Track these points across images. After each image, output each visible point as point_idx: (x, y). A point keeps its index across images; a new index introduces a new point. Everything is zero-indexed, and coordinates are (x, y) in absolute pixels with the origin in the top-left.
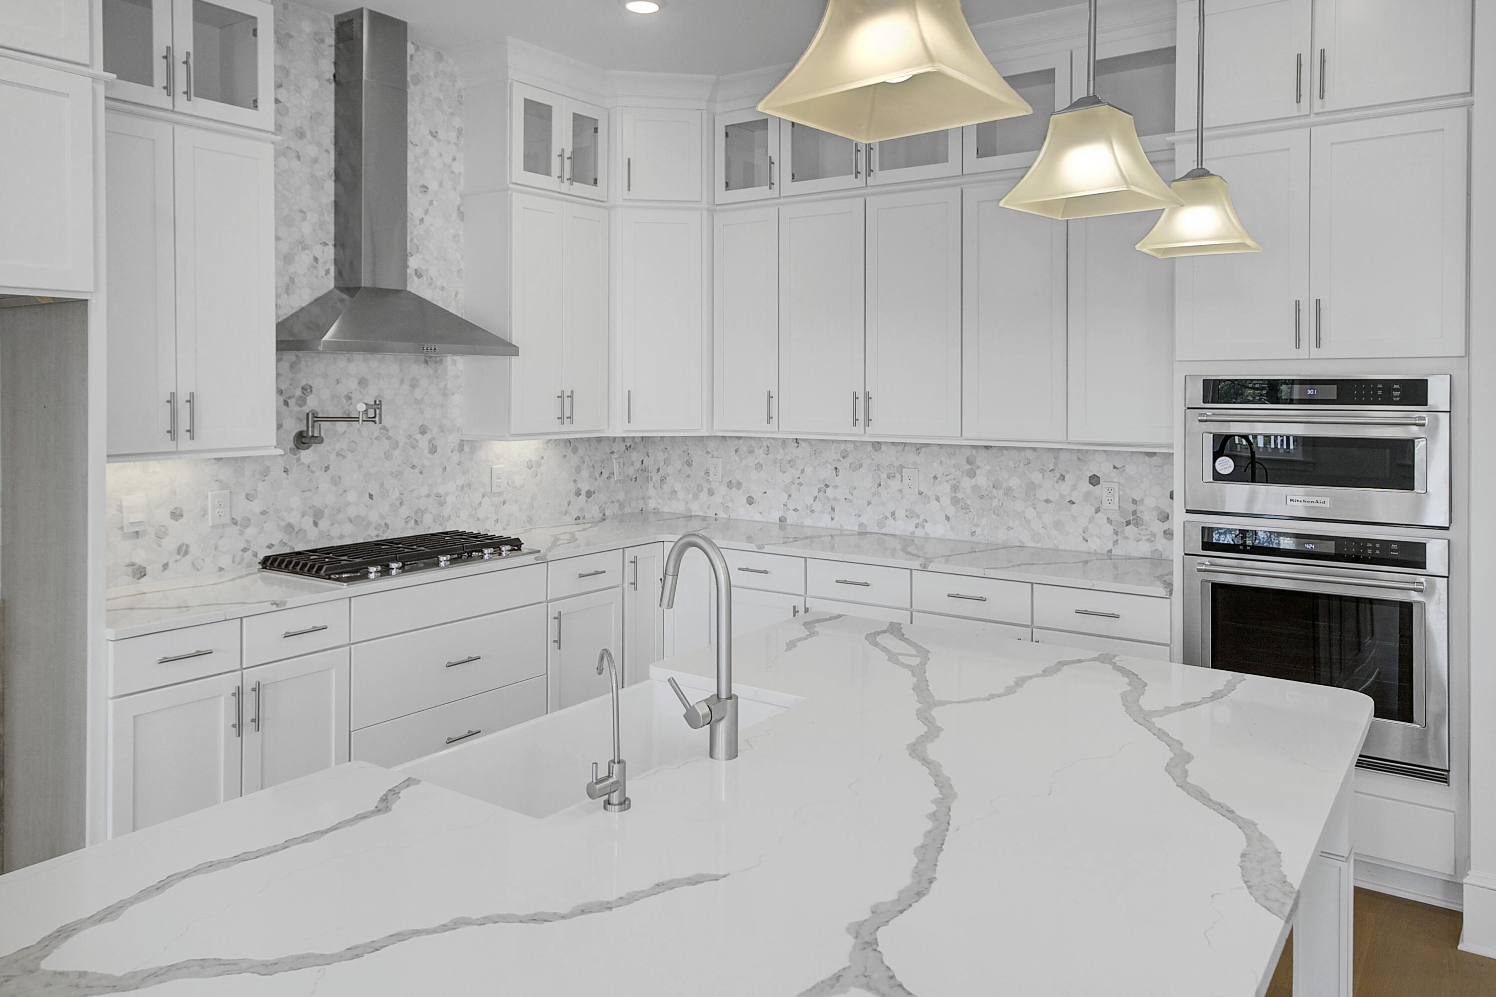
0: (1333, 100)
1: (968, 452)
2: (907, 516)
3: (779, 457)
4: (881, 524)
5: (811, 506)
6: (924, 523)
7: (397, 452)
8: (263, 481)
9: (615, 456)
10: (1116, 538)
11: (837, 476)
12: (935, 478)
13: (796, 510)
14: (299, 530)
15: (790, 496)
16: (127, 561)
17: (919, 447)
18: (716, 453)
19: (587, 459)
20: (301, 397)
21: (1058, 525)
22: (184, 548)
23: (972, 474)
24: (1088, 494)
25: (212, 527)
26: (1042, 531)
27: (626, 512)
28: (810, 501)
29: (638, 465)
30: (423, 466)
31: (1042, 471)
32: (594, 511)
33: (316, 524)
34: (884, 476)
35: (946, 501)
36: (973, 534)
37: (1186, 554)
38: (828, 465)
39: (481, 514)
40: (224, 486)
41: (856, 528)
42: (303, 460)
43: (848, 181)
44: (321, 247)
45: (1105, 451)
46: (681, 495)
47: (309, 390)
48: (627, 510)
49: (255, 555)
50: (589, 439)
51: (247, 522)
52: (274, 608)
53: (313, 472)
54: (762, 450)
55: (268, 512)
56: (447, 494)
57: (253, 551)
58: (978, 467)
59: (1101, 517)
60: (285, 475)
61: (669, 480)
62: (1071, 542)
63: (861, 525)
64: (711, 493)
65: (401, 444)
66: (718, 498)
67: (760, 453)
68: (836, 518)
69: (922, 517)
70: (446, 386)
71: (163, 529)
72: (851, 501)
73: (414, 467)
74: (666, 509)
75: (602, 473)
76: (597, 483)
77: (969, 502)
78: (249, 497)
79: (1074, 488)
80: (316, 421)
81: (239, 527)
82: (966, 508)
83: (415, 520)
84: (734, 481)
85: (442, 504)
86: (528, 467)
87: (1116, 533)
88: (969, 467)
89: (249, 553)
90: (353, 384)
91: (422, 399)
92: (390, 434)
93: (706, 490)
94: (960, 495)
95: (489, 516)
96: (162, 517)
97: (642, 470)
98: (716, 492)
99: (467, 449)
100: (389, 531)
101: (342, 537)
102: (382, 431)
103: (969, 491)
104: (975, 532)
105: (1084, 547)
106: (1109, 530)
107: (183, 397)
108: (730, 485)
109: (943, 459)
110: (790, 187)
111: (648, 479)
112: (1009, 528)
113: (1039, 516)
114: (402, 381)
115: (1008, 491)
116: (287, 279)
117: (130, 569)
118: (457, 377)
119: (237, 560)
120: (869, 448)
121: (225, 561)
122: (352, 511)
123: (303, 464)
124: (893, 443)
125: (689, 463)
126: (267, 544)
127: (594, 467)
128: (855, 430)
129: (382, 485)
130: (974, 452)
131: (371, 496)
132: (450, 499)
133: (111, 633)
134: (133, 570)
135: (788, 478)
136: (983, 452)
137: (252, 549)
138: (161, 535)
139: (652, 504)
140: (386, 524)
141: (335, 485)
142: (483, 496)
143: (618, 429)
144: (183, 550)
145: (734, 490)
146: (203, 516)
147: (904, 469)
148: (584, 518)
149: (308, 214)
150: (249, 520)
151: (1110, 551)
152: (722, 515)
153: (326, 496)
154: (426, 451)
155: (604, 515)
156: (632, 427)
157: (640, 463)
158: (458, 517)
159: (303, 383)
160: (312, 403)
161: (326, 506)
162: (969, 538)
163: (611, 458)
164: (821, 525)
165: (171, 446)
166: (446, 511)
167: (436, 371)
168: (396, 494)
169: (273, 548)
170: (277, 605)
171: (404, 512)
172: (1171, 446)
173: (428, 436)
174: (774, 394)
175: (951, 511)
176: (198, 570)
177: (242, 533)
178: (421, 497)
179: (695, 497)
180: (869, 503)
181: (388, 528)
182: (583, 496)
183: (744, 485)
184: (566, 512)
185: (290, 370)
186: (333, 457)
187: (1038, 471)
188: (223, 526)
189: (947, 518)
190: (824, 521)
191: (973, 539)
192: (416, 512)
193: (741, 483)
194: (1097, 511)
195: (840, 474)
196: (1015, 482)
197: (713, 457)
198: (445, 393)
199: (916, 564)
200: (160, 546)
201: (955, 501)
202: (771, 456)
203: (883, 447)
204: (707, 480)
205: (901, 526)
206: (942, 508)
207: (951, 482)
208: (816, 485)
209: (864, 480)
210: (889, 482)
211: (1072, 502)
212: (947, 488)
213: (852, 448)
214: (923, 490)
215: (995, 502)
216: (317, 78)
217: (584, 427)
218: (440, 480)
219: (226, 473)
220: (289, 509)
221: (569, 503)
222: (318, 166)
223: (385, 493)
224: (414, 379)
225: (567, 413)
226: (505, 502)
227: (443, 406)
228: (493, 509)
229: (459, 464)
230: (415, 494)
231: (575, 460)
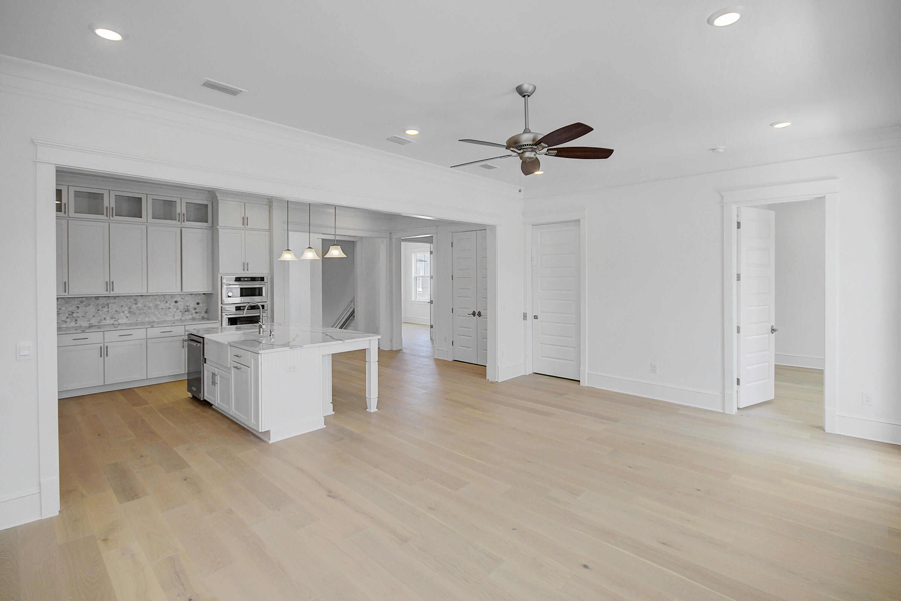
1: (135, 297)
2: (110, 318)
4: (99, 322)
12: (122, 306)
21: (165, 314)
23: (136, 304)
24: (174, 306)
26: (161, 317)
31: (160, 301)
34: (100, 307)
35: (126, 312)
38: (74, 306)
45: (179, 294)
58: (139, 302)
59: (178, 311)
62: (170, 318)
63: (88, 323)
69: (117, 318)
72: (85, 317)
77: (135, 312)
79: (170, 304)
87: (182, 314)
88: (135, 302)
94: (132, 310)
103: (135, 309)
105: (173, 319)
106: (181, 313)
109: (125, 300)
110: (74, 215)
113: (159, 313)
115: (149, 307)
120: (94, 299)
130: (137, 297)
136: (140, 297)
147: (109, 305)
151: (181, 319)
175: (128, 315)
189: (127, 317)
190: (70, 324)
191: (137, 322)
194: (177, 309)
195: (79, 308)
196: (151, 305)
201: (130, 312)
205: (108, 322)
206: (125, 315)
207: (128, 307)
208: (67, 313)
209: (91, 309)
210: (103, 309)
211: (170, 308)
212: (127, 308)
213: (84, 299)
214: (117, 310)
215: (144, 311)
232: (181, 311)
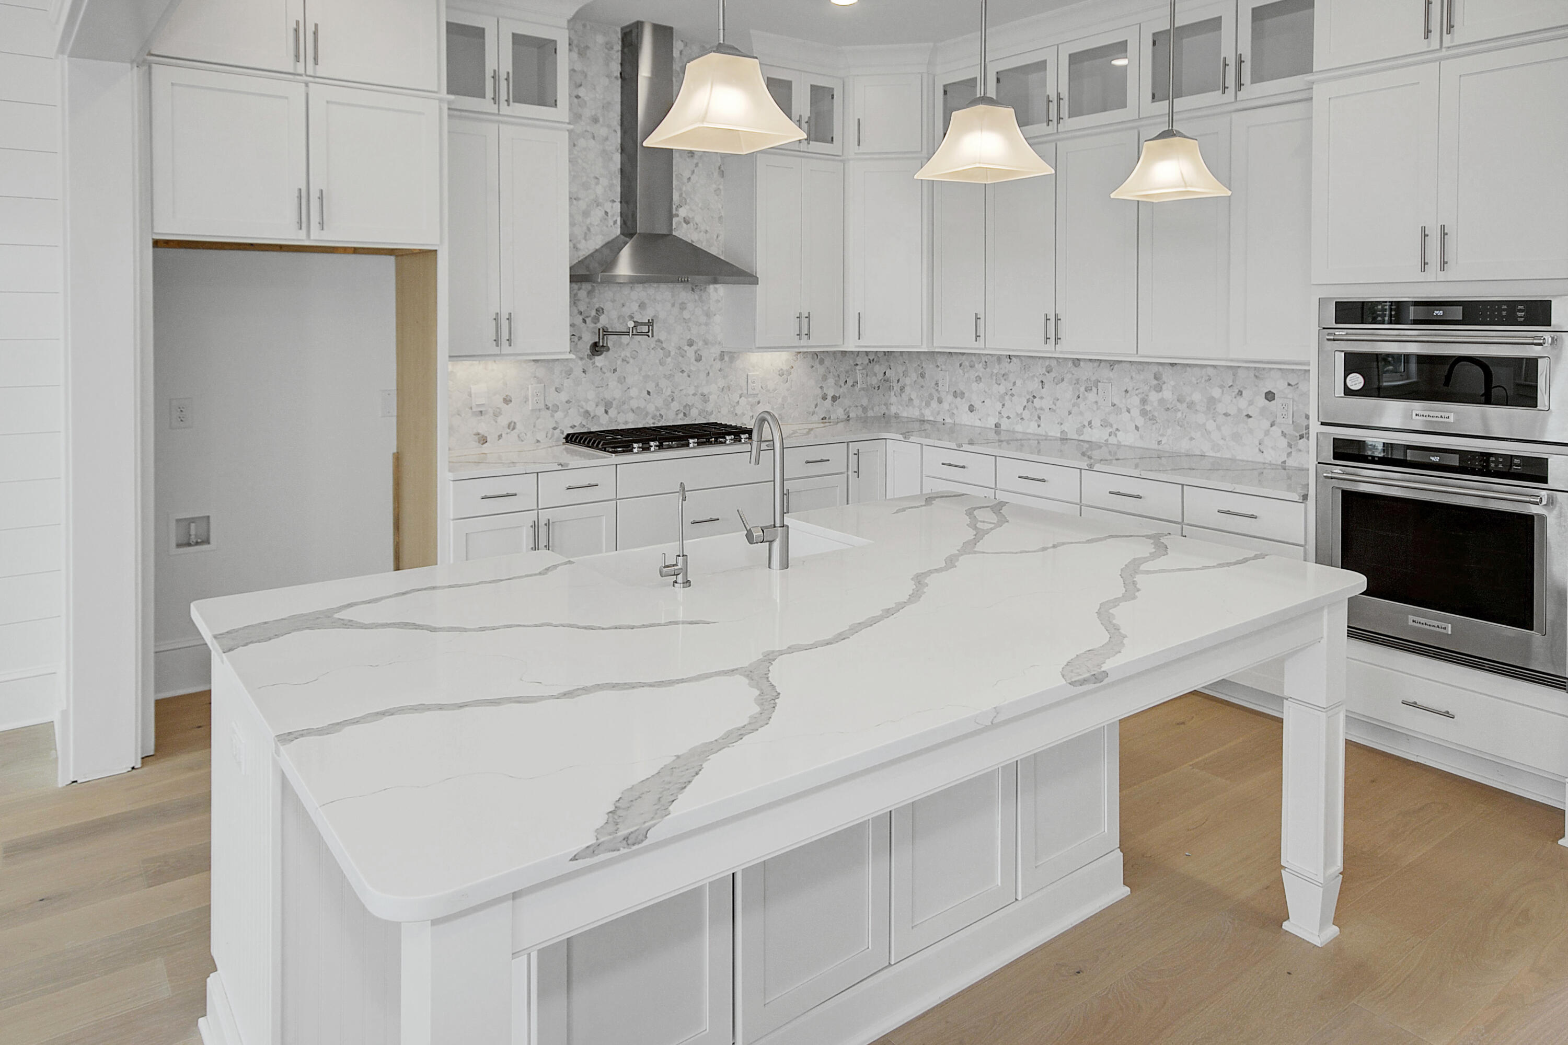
0: (1462, 34)
1: (1155, 369)
2: (1101, 425)
3: (995, 371)
4: (1080, 431)
5: (1022, 414)
6: (1117, 432)
7: (669, 360)
8: (568, 378)
9: (859, 367)
10: (1290, 450)
11: (1043, 388)
12: (1126, 391)
13: (1008, 417)
14: (595, 416)
15: (1004, 405)
16: (475, 431)
17: (1112, 364)
18: (943, 367)
19: (832, 369)
20: (595, 316)
21: (1236, 437)
22: (513, 424)
23: (1159, 389)
24: (1263, 410)
25: (532, 410)
26: (1221, 442)
27: (869, 415)
28: (1020, 410)
29: (880, 376)
30: (690, 371)
31: (1222, 387)
32: (840, 413)
33: (606, 412)
34: (1082, 389)
35: (1135, 412)
36: (1159, 442)
37: (1319, 463)
38: (1036, 379)
39: (739, 410)
40: (540, 381)
41: (1059, 435)
42: (597, 364)
43: (1041, 127)
44: (611, 204)
45: (1280, 369)
46: (916, 402)
47: (601, 311)
48: (870, 413)
49: (563, 433)
51: (556, 408)
52: (560, 468)
53: (604, 373)
54: (981, 365)
55: (571, 402)
56: (710, 394)
57: (561, 430)
58: (1164, 383)
59: (1276, 431)
60: (584, 374)
61: (908, 389)
62: (1247, 452)
63: (1063, 432)
64: (940, 401)
65: (672, 353)
66: (946, 406)
67: (980, 366)
68: (1042, 425)
69: (1115, 427)
70: (709, 308)
71: (498, 410)
72: (1054, 411)
73: (683, 371)
74: (905, 414)
75: (846, 381)
76: (842, 390)
77: (1156, 414)
78: (557, 390)
79: (1251, 403)
80: (605, 335)
81: (550, 412)
82: (1153, 419)
83: (684, 413)
84: (958, 392)
85: (706, 401)
86: (779, 375)
87: (1290, 446)
88: (1156, 382)
89: (558, 431)
90: (635, 307)
91: (690, 319)
92: (664, 345)
93: (936, 398)
94: (1148, 408)
95: (746, 412)
96: (498, 401)
97: (884, 380)
98: (944, 400)
99: (726, 358)
100: (663, 420)
101: (626, 423)
102: (657, 343)
103: (1156, 404)
104: (1161, 441)
105: (1260, 458)
106: (1283, 443)
107: (504, 316)
108: (955, 395)
109: (1134, 374)
111: (890, 388)
112: (1192, 439)
113: (1219, 428)
114: (673, 305)
115: (1191, 405)
116: (585, 228)
117: (476, 437)
118: (718, 301)
119: (549, 436)
120: (1070, 364)
121: (541, 436)
122: (634, 404)
123: (597, 366)
124: (1090, 360)
125: (922, 376)
126: (571, 425)
127: (839, 376)
128: (1050, 346)
129: (657, 385)
130: (1160, 367)
131: (649, 393)
132: (713, 398)
133: (451, 476)
134: (479, 438)
135: (1002, 389)
136: (1168, 368)
137: (560, 428)
138: (497, 414)
139: (893, 410)
140: (660, 415)
141: (621, 384)
142: (740, 397)
143: (851, 345)
144: (512, 426)
145: (959, 399)
146: (525, 402)
147: (1099, 384)
148: (830, 418)
149: (601, 179)
150: (558, 407)
151: (1284, 464)
152: (948, 420)
153: (614, 391)
154: (693, 360)
155: (849, 416)
156: (861, 343)
157: (883, 374)
158: (719, 412)
159: (597, 306)
160: (603, 321)
161: (615, 399)
162: (1156, 446)
163: (855, 369)
164: (1029, 431)
165: (496, 350)
166: (709, 406)
167: (701, 297)
168: (669, 393)
169: (576, 428)
170: (562, 466)
171: (675, 406)
172: (1308, 363)
173: (694, 348)
174: (982, 316)
175: (1140, 421)
176: (522, 441)
177: (552, 416)
178: (689, 395)
179: (928, 404)
180: (1070, 413)
181: (662, 418)
182: (829, 401)
183: (966, 395)
184: (813, 413)
185: (588, 296)
186: (619, 362)
187: (1218, 386)
188: (540, 410)
189: (1137, 428)
190: (1032, 427)
191: (1160, 447)
192: (685, 407)
193: (964, 393)
194: (1272, 425)
195: (1046, 386)
196: (1197, 397)
197: (940, 370)
198: (708, 315)
199: (1084, 465)
200: (496, 422)
201: (1144, 413)
202: (988, 370)
203: (1082, 363)
204: (937, 390)
205: (1097, 434)
206: (1132, 418)
207: (1141, 396)
208: (1025, 396)
209: (1066, 392)
210: (1086, 394)
211: (1249, 416)
212: (1137, 401)
213: (1050, 363)
214: (1116, 402)
215: (1179, 415)
216: (608, 76)
217: (821, 340)
218: (704, 382)
219: (541, 371)
220: (587, 400)
221: (816, 405)
222: (608, 143)
223: (660, 391)
224: (683, 303)
225: (805, 331)
226: (759, 403)
227: (706, 324)
228: (748, 407)
229: (720, 370)
230: (684, 392)
231: (821, 370)
232: (1285, 435)
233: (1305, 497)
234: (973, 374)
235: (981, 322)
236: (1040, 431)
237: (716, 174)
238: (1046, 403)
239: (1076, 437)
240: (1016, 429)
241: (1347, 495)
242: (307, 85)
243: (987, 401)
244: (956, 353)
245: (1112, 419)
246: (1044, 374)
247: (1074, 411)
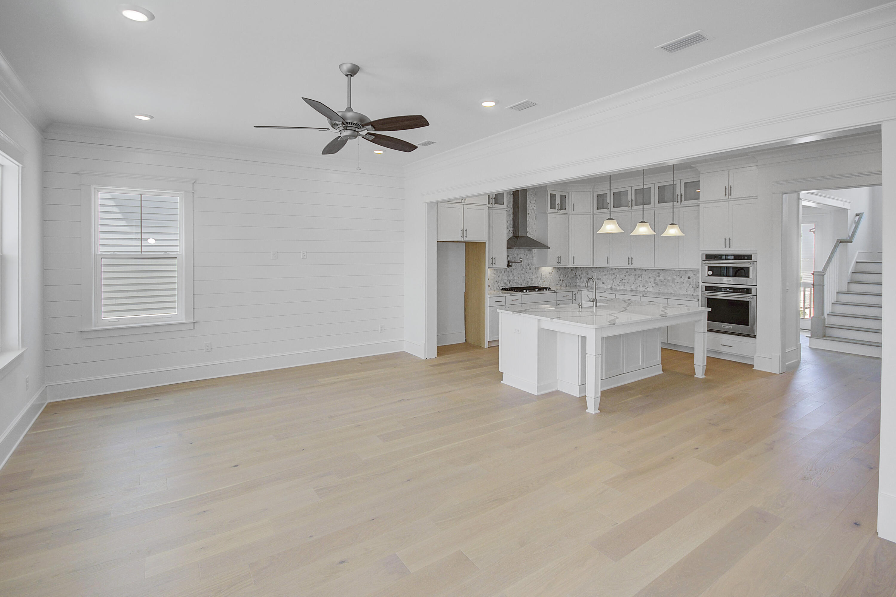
0: (733, 196)
1: (658, 271)
2: (643, 286)
4: (636, 288)
7: (523, 269)
8: (501, 274)
9: (569, 272)
10: (694, 291)
12: (650, 277)
13: (615, 285)
14: (507, 284)
15: (613, 282)
17: (646, 270)
19: (562, 272)
21: (680, 288)
23: (659, 276)
24: (687, 281)
26: (676, 290)
27: (572, 285)
28: (618, 283)
29: (574, 274)
30: (528, 272)
31: (676, 276)
32: (564, 285)
33: (509, 283)
34: (637, 277)
35: (652, 283)
36: (659, 290)
37: (702, 292)
38: (623, 274)
39: (540, 283)
40: (495, 274)
41: (630, 289)
43: (627, 208)
44: (510, 228)
45: (691, 271)
47: (511, 256)
50: (563, 268)
51: (500, 281)
52: (510, 295)
53: (510, 272)
54: (606, 271)
55: (502, 280)
56: (533, 279)
58: (661, 275)
59: (691, 286)
60: (505, 272)
61: (582, 278)
62: (683, 292)
63: (631, 289)
65: (524, 267)
69: (647, 287)
70: (533, 255)
72: (629, 283)
74: (582, 285)
75: (566, 276)
76: (565, 278)
77: (658, 283)
78: (499, 277)
79: (684, 280)
80: (510, 262)
81: (497, 282)
84: (599, 278)
85: (532, 281)
86: (550, 274)
87: (694, 290)
88: (658, 275)
89: (499, 288)
90: (516, 255)
91: (528, 258)
92: (522, 265)
94: (656, 281)
97: (576, 275)
98: (594, 281)
99: (537, 269)
100: (522, 285)
101: (514, 286)
103: (658, 280)
105: (686, 293)
106: (693, 289)
107: (494, 258)
108: (598, 279)
109: (652, 273)
110: (613, 209)
111: (577, 278)
112: (668, 289)
113: (676, 286)
114: (524, 255)
115: (668, 280)
118: (535, 253)
119: (497, 289)
120: (633, 270)
121: (495, 289)
122: (515, 281)
123: (508, 271)
124: (639, 269)
125: (587, 274)
127: (564, 274)
128: (629, 266)
129: (521, 276)
130: (659, 271)
131: (519, 278)
132: (534, 280)
135: (613, 277)
136: (662, 271)
139: (578, 284)
141: (513, 276)
142: (539, 280)
143: (571, 265)
145: (599, 281)
146: (492, 280)
147: (642, 275)
148: (562, 285)
149: (508, 221)
151: (693, 294)
153: (511, 278)
154: (529, 269)
155: (567, 285)
156: (574, 265)
158: (535, 283)
159: (510, 254)
160: (511, 258)
163: (568, 273)
164: (621, 289)
165: (491, 266)
166: (533, 282)
167: (532, 252)
168: (523, 278)
169: (503, 287)
171: (525, 282)
172: (699, 269)
173: (529, 266)
174: (609, 257)
175: (654, 285)
176: (491, 290)
177: (498, 284)
180: (633, 283)
182: (561, 281)
183: (602, 279)
184: (558, 284)
185: (508, 251)
186: (512, 270)
188: (495, 282)
189: (653, 287)
190: (622, 287)
191: (659, 292)
194: (690, 285)
195: (626, 276)
196: (669, 278)
197: (594, 272)
198: (533, 257)
201: (655, 283)
202: (608, 272)
203: (637, 270)
204: (592, 278)
205: (642, 289)
206: (651, 284)
207: (654, 278)
208: (620, 279)
209: (632, 278)
210: (638, 278)
211: (683, 283)
212: (653, 280)
213: (629, 270)
214: (647, 280)
215: (665, 283)
216: (510, 194)
217: (562, 265)
218: (531, 276)
219: (495, 272)
220: (505, 280)
221: (558, 282)
222: (510, 212)
223: (521, 277)
224: (527, 254)
225: (559, 262)
226: (544, 281)
227: (532, 260)
228: (542, 283)
229: (535, 272)
230: (527, 278)
231: (560, 272)
232: (693, 286)
233: (698, 300)
234: (604, 273)
235: (609, 259)
236: (624, 288)
237: (534, 219)
238: (626, 281)
239: (635, 290)
240: (617, 288)
241: (708, 299)
242: (463, 205)
243: (608, 281)
244: (598, 268)
245: (645, 285)
246: (626, 273)
247: (635, 283)
